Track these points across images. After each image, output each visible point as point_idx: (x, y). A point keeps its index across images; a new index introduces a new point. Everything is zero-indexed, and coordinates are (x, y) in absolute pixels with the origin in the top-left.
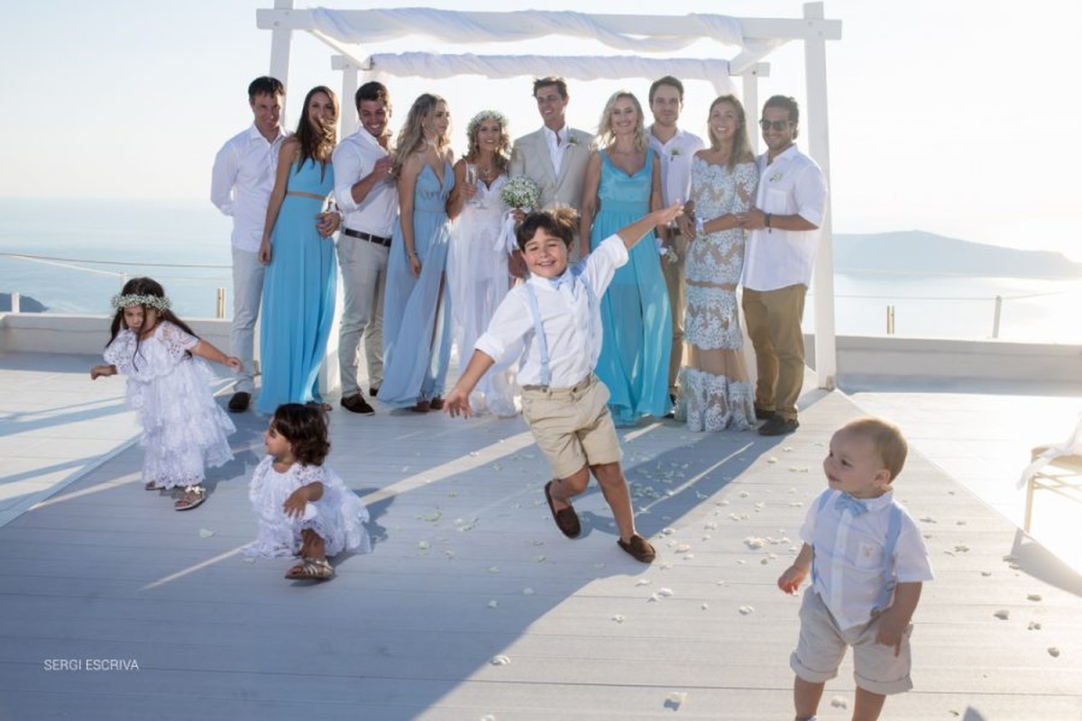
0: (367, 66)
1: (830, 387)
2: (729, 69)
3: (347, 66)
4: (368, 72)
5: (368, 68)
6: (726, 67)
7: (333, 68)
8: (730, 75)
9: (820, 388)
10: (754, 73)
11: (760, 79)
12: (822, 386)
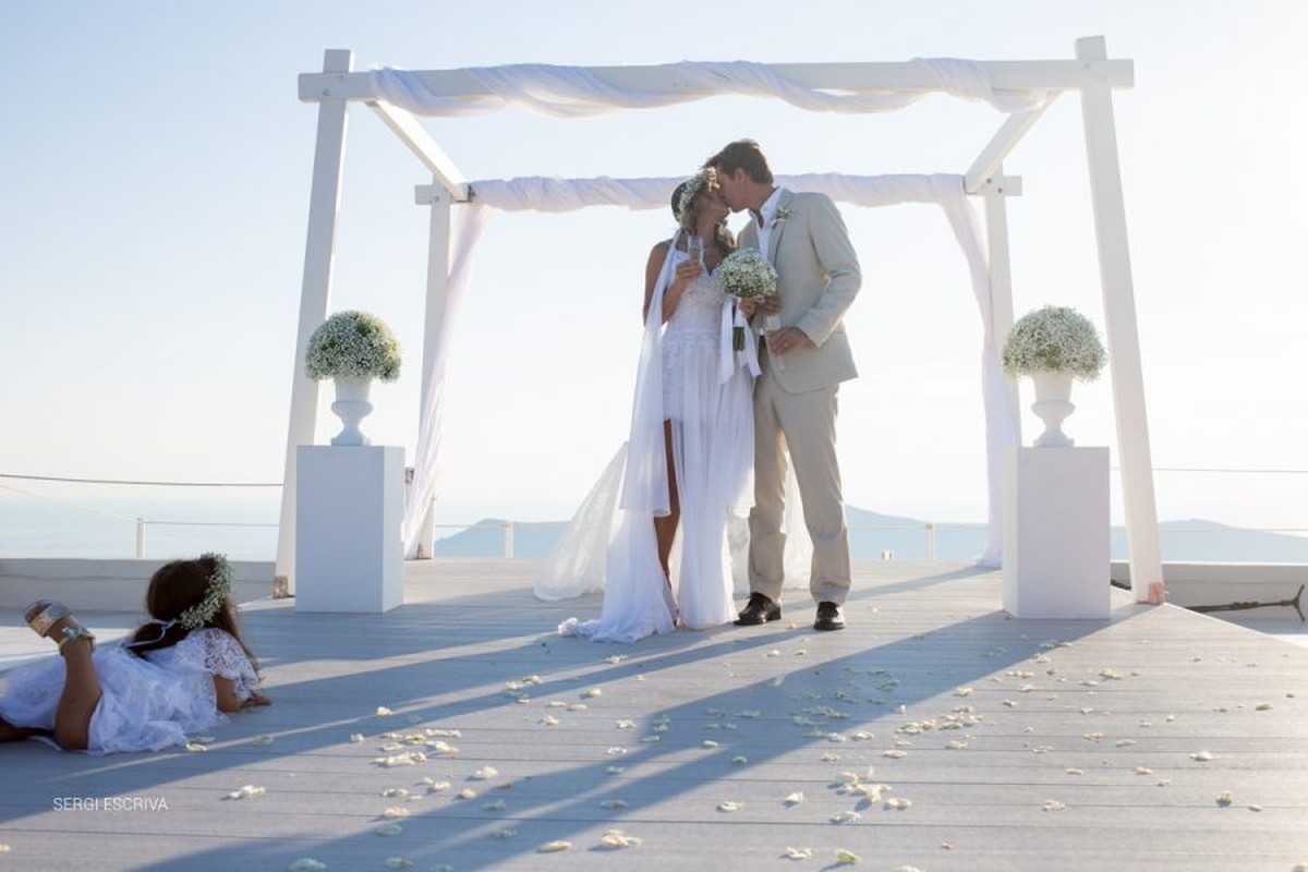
0: (463, 196)
1: (1155, 601)
2: (964, 186)
3: (437, 199)
4: (466, 206)
5: (465, 199)
6: (961, 184)
7: (418, 203)
8: (966, 193)
9: (1139, 603)
10: (1000, 190)
11: (1010, 201)
12: (1142, 600)
